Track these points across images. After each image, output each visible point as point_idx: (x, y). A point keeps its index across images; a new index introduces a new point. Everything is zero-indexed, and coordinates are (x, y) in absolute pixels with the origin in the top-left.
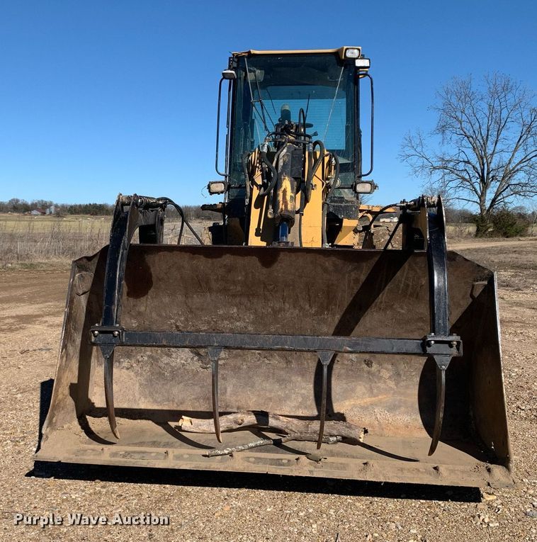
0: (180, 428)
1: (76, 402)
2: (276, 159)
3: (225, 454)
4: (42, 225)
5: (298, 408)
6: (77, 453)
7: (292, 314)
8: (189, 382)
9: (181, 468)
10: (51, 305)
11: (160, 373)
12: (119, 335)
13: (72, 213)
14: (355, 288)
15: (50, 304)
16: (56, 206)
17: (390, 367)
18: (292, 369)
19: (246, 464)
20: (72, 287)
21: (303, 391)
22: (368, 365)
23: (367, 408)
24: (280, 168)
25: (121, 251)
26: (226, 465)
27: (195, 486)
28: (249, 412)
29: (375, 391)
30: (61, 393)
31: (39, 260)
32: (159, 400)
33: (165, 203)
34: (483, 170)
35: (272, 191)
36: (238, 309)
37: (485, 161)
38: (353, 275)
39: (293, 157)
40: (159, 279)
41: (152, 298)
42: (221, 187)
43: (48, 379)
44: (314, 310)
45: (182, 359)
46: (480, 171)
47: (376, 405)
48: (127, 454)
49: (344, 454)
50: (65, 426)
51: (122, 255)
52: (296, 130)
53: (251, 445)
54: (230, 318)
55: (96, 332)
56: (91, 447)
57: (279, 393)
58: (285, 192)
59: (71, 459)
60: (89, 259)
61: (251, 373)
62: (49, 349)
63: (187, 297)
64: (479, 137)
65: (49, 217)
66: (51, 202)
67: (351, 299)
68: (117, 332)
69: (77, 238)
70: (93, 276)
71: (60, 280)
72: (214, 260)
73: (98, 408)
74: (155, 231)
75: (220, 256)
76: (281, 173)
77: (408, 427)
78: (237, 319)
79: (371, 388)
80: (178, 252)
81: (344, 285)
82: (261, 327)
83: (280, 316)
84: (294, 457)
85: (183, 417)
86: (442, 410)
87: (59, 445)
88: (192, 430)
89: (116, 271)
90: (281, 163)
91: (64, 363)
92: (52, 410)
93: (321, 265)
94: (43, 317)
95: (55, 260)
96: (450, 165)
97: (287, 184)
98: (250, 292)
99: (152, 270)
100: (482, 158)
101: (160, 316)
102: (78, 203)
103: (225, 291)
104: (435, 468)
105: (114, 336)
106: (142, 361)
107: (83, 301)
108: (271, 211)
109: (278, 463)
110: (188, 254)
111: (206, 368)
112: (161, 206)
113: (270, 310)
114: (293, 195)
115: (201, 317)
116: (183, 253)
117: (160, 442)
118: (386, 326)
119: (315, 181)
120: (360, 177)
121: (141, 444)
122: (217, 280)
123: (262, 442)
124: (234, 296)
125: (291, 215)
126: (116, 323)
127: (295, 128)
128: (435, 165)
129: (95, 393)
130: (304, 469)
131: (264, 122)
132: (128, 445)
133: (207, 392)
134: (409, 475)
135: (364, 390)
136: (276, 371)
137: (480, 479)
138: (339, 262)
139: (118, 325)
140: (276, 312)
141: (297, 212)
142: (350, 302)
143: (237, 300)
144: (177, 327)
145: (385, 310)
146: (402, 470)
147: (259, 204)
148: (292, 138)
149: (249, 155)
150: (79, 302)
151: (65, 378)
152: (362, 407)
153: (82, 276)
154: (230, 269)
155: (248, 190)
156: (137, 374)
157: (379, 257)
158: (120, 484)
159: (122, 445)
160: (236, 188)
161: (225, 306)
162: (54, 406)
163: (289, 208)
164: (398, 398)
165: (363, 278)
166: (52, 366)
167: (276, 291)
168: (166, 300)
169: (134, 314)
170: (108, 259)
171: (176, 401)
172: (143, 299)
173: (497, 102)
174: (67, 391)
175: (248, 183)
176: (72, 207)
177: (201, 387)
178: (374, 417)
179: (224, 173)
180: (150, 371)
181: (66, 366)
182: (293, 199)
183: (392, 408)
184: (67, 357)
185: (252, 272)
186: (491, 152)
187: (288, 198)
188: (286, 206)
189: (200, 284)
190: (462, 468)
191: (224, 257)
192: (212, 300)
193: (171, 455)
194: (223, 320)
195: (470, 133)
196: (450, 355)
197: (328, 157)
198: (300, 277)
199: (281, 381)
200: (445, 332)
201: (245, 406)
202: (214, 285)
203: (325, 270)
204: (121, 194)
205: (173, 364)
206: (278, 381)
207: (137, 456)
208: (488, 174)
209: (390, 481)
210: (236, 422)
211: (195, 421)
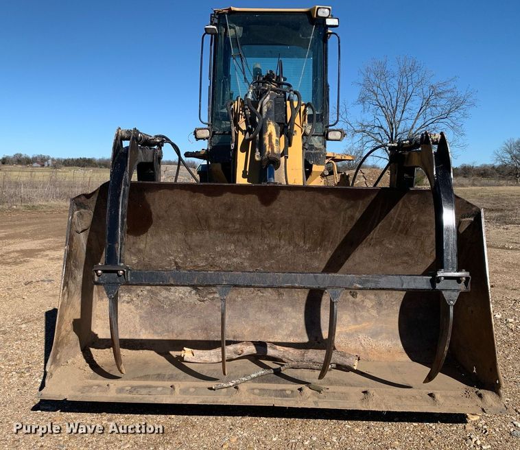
0: (181, 358)
1: (79, 337)
2: (260, 106)
3: (231, 386)
4: (41, 175)
5: (289, 336)
6: (83, 390)
7: (286, 250)
8: (188, 314)
9: (188, 403)
10: (51, 241)
11: (159, 306)
12: (124, 274)
13: (66, 166)
14: (349, 225)
15: (50, 239)
16: (53, 160)
17: (373, 297)
18: (283, 300)
19: (252, 396)
20: (71, 224)
21: (294, 321)
22: (353, 295)
23: (352, 334)
24: (264, 114)
25: (123, 187)
26: (233, 398)
27: (200, 415)
28: (248, 343)
29: (359, 319)
30: (65, 328)
31: (40, 203)
32: (159, 331)
33: (163, 142)
34: (392, 134)
35: (258, 135)
36: (235, 247)
37: (394, 126)
38: (349, 212)
39: (276, 104)
40: (159, 217)
41: (152, 235)
42: (207, 133)
43: (51, 308)
44: (307, 246)
45: (180, 293)
46: (390, 135)
47: (360, 332)
48: (134, 389)
49: (342, 382)
50: (70, 361)
51: (124, 191)
52: (276, 80)
53: (253, 376)
54: (227, 254)
55: (100, 272)
56: (97, 382)
57: (272, 323)
58: (270, 136)
59: (77, 397)
60: (88, 196)
61: (245, 305)
62: (50, 281)
63: (186, 235)
64: (390, 108)
65: (47, 168)
66: (49, 156)
67: (344, 236)
68: (121, 272)
69: (72, 185)
70: (92, 214)
71: (58, 219)
72: (214, 198)
73: (101, 339)
74: (153, 170)
75: (220, 194)
76: (266, 119)
77: (390, 352)
78: (235, 255)
79: (355, 316)
80: (179, 190)
81: (340, 223)
82: (257, 262)
83: (275, 252)
84: (296, 387)
85: (185, 348)
86: (448, 344)
87: (64, 382)
88: (193, 361)
89: (119, 208)
90: (265, 109)
91: (66, 300)
92: (56, 347)
93: (318, 203)
94: (44, 251)
95: (53, 202)
96: (368, 129)
97: (272, 128)
98: (249, 229)
99: (152, 208)
100: (392, 124)
101: (159, 252)
102: (71, 158)
103: (223, 229)
104: (431, 395)
105: (119, 276)
106: (142, 295)
107: (82, 239)
108: (258, 153)
109: (281, 394)
110: (189, 192)
111: (203, 301)
112: (158, 144)
113: (266, 246)
114: (278, 139)
115: (199, 254)
116: (183, 191)
117: (165, 375)
118: (374, 260)
119: (296, 128)
120: (327, 127)
121: (146, 377)
122: (216, 218)
123: (263, 372)
124: (232, 234)
125: (278, 157)
126: (120, 262)
127: (275, 77)
128: (357, 129)
129: (97, 326)
130: (308, 400)
131: (244, 73)
132: (134, 379)
133: (205, 323)
134: (408, 403)
135: (349, 319)
136: (269, 303)
137: (474, 405)
138: (337, 200)
139: (122, 264)
140: (271, 249)
141: (282, 155)
142: (342, 239)
143: (235, 237)
144: (176, 263)
145: (374, 245)
146: (400, 397)
147: (244, 148)
148: (274, 87)
149: (231, 105)
150: (79, 240)
151: (68, 313)
152: (347, 334)
153: (81, 214)
154: (230, 207)
155: (234, 135)
156: (137, 307)
157: (375, 195)
158: (126, 415)
159: (127, 380)
160: (220, 134)
161: (223, 243)
162: (57, 343)
163: (275, 150)
164: (381, 325)
165: (358, 215)
166: (54, 296)
167: (274, 229)
168: (166, 237)
169: (133, 251)
170: (109, 195)
171: (176, 331)
172: (143, 237)
173: (405, 80)
174: (70, 327)
175: (234, 129)
176: (66, 160)
177: (199, 318)
178: (359, 343)
179: (207, 122)
180: (150, 304)
181: (68, 303)
182: (278, 142)
183: (375, 335)
184: (68, 295)
185: (251, 211)
186: (399, 120)
187: (274, 142)
188: (272, 149)
189: (200, 222)
190: (453, 393)
191: (224, 195)
192: (211, 238)
193: (177, 390)
194: (220, 256)
195: (384, 104)
196: (458, 290)
197: (304, 106)
198: (298, 215)
199: (273, 312)
200: (453, 268)
201: (241, 336)
202: (213, 223)
203: (322, 208)
204: (120, 128)
205: (172, 298)
206: (270, 312)
207: (144, 391)
208: (396, 137)
209: (392, 410)
210: (236, 353)
211: (197, 352)
